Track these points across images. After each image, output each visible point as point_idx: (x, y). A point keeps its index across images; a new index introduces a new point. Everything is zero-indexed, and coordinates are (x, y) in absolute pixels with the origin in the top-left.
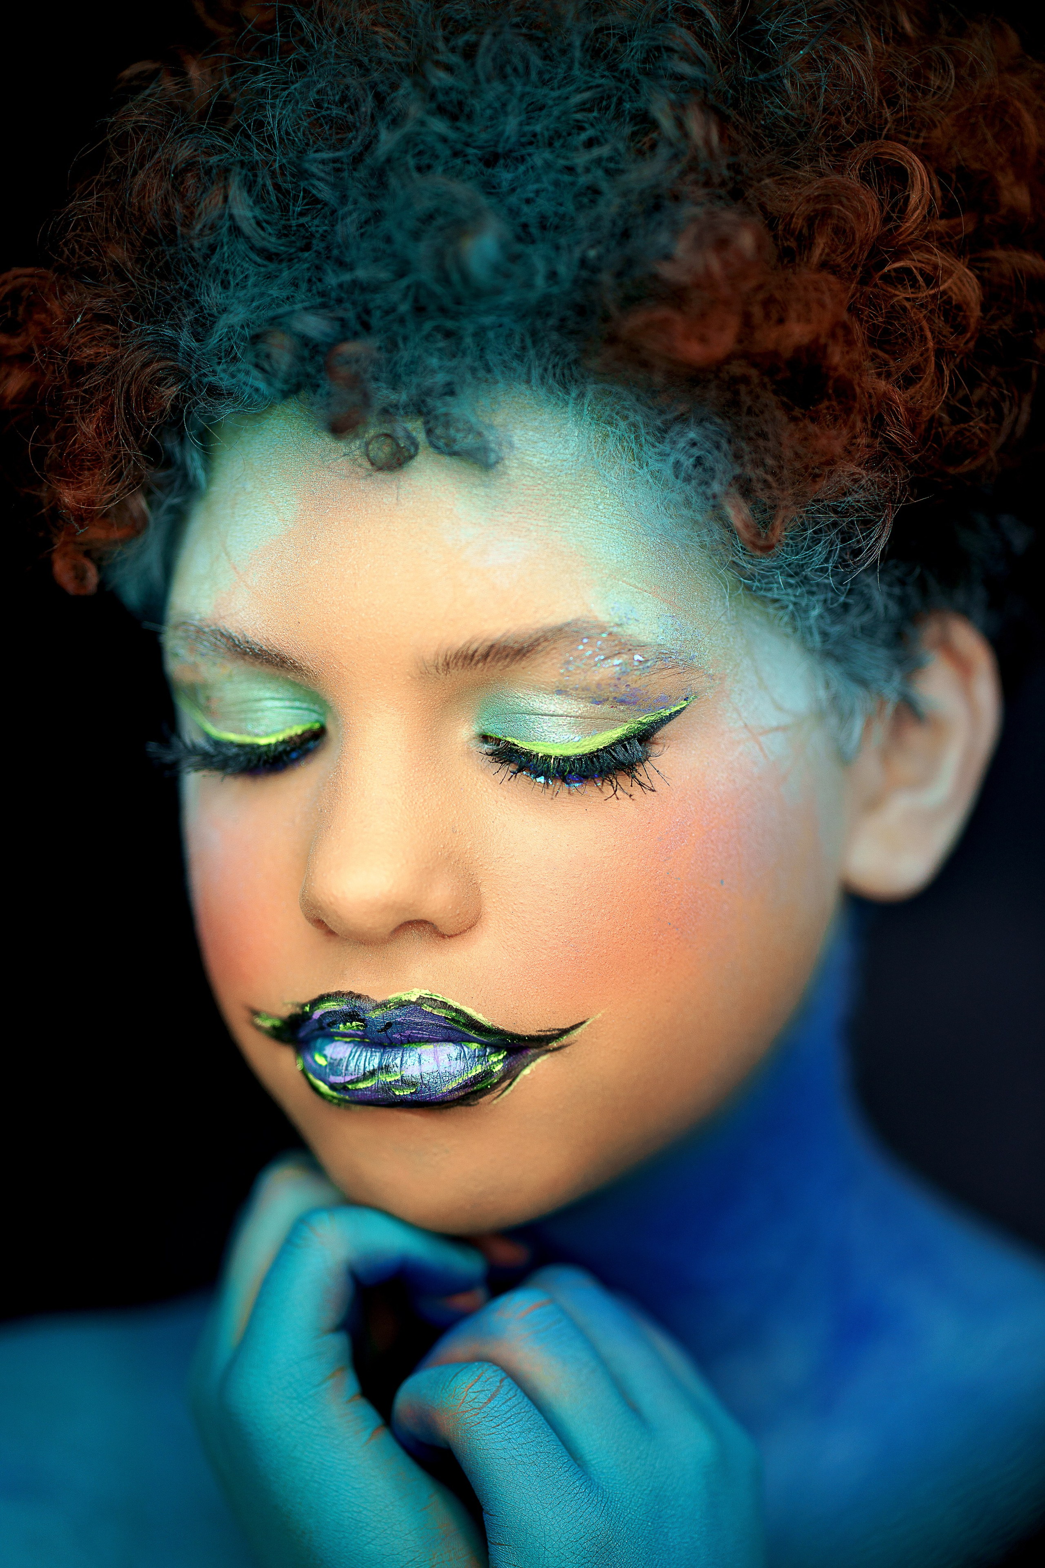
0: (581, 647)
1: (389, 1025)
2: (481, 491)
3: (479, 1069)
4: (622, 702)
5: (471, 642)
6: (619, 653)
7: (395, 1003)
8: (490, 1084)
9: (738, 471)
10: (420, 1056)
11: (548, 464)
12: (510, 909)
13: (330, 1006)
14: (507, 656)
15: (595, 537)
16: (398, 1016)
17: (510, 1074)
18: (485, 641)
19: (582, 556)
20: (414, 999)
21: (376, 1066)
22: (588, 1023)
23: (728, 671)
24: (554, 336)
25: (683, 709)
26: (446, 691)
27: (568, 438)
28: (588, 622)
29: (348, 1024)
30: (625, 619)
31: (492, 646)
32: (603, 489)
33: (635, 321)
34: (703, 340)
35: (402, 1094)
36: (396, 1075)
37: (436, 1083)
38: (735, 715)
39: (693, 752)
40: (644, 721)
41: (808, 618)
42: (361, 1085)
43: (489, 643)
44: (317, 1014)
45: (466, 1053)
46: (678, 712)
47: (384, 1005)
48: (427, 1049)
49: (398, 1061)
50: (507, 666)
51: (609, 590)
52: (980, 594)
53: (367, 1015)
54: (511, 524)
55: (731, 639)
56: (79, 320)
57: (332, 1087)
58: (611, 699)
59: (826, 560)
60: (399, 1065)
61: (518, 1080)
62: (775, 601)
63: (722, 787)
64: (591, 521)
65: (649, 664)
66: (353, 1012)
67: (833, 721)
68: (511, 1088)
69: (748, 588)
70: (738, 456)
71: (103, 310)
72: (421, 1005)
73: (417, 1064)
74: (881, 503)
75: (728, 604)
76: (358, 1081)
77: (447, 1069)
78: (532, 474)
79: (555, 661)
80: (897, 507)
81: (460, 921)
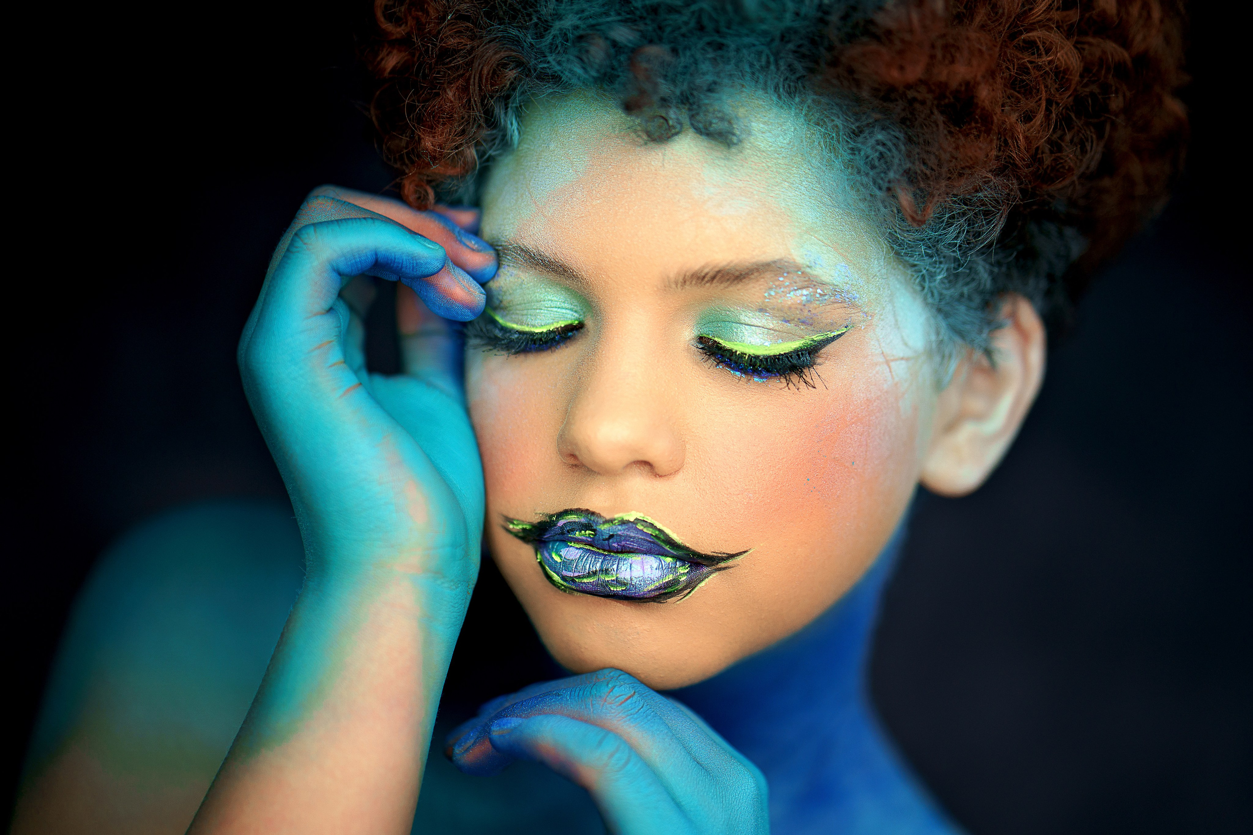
0: (781, 279)
1: (611, 536)
2: (722, 163)
3: (671, 577)
4: (803, 322)
5: (704, 267)
6: (808, 287)
7: (619, 521)
8: (677, 590)
9: (908, 165)
10: (631, 565)
11: (772, 148)
12: (706, 463)
13: (573, 518)
14: (728, 280)
15: (798, 204)
16: (620, 530)
17: (691, 585)
18: (715, 267)
19: (788, 216)
20: (632, 520)
21: (598, 569)
22: (748, 553)
23: (877, 311)
24: (791, 58)
25: (843, 334)
26: (680, 302)
27: (787, 132)
28: (788, 262)
29: (583, 532)
30: (814, 264)
31: (719, 272)
32: (807, 171)
33: (854, 51)
34: (902, 68)
35: (615, 590)
36: (613, 576)
37: (641, 585)
38: (876, 344)
39: (845, 367)
40: (815, 339)
41: (935, 281)
42: (585, 580)
43: (717, 269)
44: (561, 523)
45: (663, 565)
46: (840, 336)
47: (611, 521)
48: (636, 558)
49: (615, 567)
50: (727, 287)
51: (805, 242)
52: (1043, 284)
53: (598, 527)
54: (740, 188)
55: (882, 289)
56: (449, 17)
57: (564, 578)
58: (796, 320)
59: (956, 238)
60: (615, 570)
61: (696, 589)
62: (915, 266)
63: (862, 395)
64: (797, 193)
65: (826, 297)
66: (588, 523)
67: (937, 359)
68: (691, 595)
69: (897, 254)
70: (909, 155)
71: (466, 12)
72: (636, 524)
73: (629, 570)
74: (1002, 200)
75: (882, 264)
76: (584, 577)
77: (649, 576)
78: (759, 155)
79: (762, 287)
80: (1012, 204)
81: (671, 465)
